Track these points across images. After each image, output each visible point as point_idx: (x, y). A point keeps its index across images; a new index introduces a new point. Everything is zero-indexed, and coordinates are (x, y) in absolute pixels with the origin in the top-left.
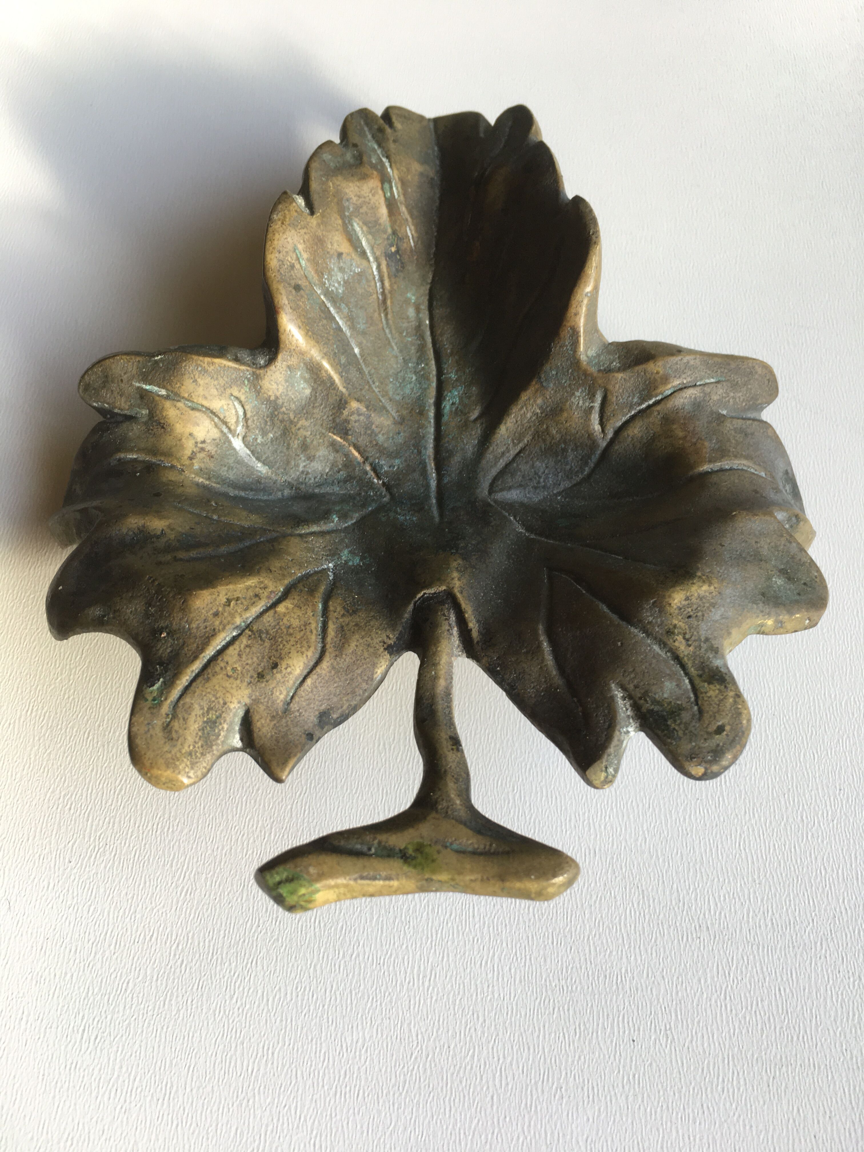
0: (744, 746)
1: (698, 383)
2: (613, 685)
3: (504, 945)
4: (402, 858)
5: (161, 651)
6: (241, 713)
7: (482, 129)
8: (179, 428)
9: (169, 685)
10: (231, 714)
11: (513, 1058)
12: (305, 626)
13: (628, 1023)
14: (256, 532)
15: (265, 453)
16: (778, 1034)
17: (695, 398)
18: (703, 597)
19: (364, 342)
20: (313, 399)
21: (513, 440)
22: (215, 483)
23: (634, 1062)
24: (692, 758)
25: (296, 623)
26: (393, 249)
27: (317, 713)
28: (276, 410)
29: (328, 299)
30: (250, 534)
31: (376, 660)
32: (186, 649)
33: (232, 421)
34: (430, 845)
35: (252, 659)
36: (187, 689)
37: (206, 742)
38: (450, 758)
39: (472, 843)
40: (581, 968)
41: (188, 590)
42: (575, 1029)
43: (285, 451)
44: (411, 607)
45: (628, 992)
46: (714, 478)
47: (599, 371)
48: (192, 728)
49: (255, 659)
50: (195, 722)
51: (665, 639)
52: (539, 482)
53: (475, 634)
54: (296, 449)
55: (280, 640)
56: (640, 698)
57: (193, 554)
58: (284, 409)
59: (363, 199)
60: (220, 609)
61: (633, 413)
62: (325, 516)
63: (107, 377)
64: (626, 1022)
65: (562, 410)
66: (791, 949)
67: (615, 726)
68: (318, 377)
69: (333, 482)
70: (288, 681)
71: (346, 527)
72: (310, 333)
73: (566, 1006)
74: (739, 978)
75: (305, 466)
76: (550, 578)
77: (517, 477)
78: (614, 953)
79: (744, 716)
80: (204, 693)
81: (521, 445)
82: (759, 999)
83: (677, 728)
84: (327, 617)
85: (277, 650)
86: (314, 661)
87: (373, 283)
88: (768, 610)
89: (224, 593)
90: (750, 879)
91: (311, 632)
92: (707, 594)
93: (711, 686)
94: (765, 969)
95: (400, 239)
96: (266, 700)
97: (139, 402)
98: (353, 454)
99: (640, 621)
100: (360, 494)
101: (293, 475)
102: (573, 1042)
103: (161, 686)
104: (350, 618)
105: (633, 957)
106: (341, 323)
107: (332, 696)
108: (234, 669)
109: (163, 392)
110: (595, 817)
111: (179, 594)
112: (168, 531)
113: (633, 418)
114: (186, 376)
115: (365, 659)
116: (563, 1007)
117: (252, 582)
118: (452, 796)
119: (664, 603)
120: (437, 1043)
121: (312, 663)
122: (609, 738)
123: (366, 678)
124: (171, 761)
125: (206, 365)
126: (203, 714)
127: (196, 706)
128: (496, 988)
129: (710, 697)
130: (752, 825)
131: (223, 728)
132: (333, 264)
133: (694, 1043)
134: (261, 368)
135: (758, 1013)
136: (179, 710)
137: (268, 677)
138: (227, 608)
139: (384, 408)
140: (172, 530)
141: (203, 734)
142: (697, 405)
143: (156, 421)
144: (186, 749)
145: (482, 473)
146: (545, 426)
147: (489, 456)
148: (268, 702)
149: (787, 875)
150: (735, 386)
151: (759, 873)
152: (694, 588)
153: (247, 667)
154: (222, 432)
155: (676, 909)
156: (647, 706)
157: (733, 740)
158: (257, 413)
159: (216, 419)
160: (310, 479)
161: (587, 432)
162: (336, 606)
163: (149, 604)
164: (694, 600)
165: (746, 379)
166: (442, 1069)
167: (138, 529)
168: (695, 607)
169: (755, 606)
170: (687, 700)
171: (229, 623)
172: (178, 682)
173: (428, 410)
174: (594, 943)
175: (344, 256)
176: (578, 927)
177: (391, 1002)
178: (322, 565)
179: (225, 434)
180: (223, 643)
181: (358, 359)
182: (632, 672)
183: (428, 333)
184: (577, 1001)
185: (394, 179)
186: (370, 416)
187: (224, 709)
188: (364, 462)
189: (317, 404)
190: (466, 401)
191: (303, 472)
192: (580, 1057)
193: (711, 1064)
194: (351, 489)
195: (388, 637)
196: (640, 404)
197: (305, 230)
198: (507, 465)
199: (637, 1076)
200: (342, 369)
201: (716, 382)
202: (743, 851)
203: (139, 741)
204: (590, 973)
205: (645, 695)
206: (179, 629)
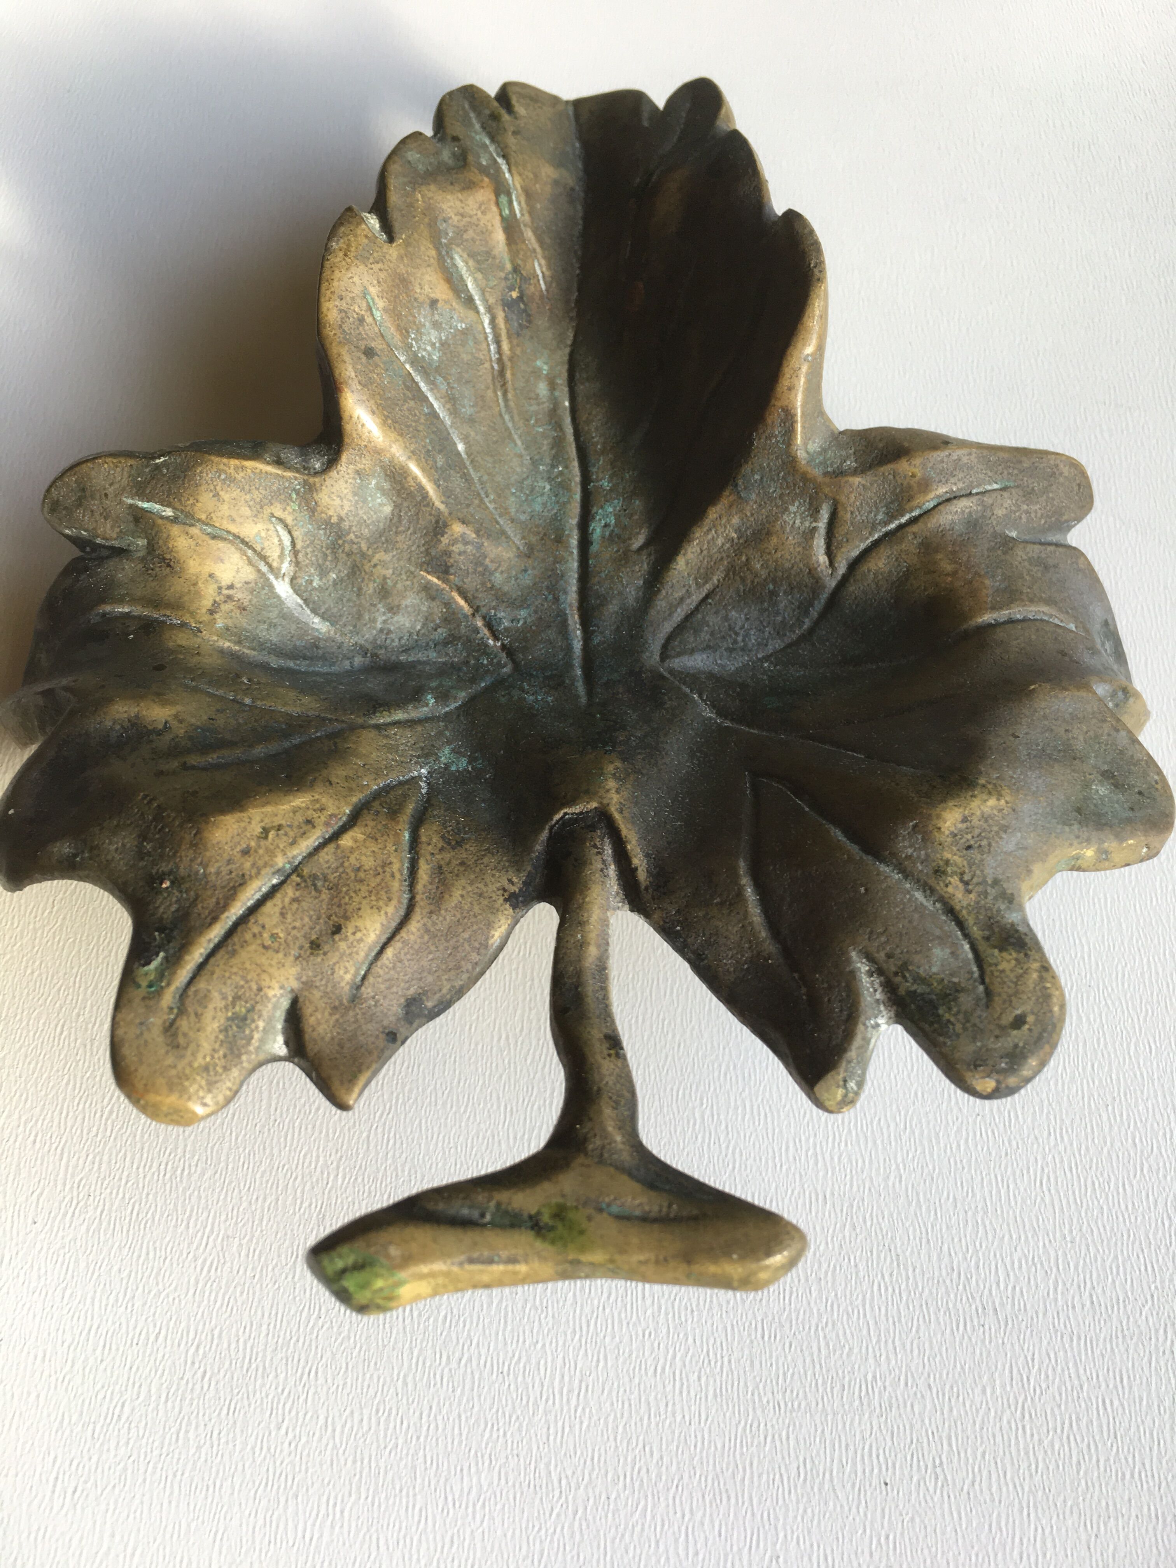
0: (1054, 1047)
1: (974, 491)
2: (853, 954)
3: (690, 1340)
4: (532, 1228)
5: (161, 910)
6: (285, 1004)
7: (645, 115)
8: (193, 566)
9: (173, 961)
10: (270, 1006)
11: (704, 1515)
12: (383, 867)
13: (878, 1457)
14: (310, 722)
15: (324, 603)
16: (1102, 1469)
17: (970, 513)
18: (989, 816)
19: (472, 434)
20: (395, 520)
21: (696, 579)
22: (249, 648)
23: (887, 1517)
24: (976, 1066)
25: (369, 862)
26: (515, 294)
27: (402, 1000)
28: (340, 538)
29: (416, 370)
30: (301, 726)
31: (492, 917)
32: (200, 906)
33: (273, 554)
34: (576, 1208)
35: (302, 919)
36: (201, 967)
37: (231, 1049)
38: (606, 1067)
39: (640, 1205)
40: (806, 1375)
41: (203, 815)
42: (798, 1468)
43: (355, 599)
44: (544, 835)
45: (878, 1410)
46: (1000, 634)
47: (826, 474)
48: (209, 1029)
49: (306, 919)
50: (214, 1018)
51: (932, 882)
52: (735, 642)
53: (642, 875)
54: (371, 596)
55: (344, 889)
56: (896, 974)
57: (212, 758)
58: (352, 536)
59: (468, 219)
60: (253, 844)
61: (876, 536)
62: (415, 696)
63: (83, 490)
64: (874, 1456)
65: (769, 533)
66: (1120, 1340)
67: (858, 1016)
68: (403, 487)
69: (428, 644)
70: (357, 953)
71: (446, 713)
72: (390, 421)
73: (784, 1434)
74: (1044, 1386)
75: (385, 622)
76: (755, 788)
77: (703, 635)
78: (856, 1351)
79: (1055, 1000)
80: (227, 974)
81: (708, 586)
82: (1074, 1418)
83: (952, 1019)
84: (417, 853)
85: (339, 906)
86: (398, 920)
87: (484, 346)
88: (1086, 834)
89: (258, 819)
90: (1058, 1235)
91: (393, 876)
92: (995, 812)
93: (1004, 954)
94: (1081, 1371)
95: (525, 279)
96: (323, 982)
97: (132, 526)
98: (456, 603)
99: (893, 854)
100: (468, 662)
101: (367, 635)
102: (796, 1486)
103: (162, 964)
104: (453, 853)
105: (883, 1357)
106: (436, 405)
107: (425, 974)
108: (274, 937)
109: (169, 512)
110: (824, 1144)
111: (190, 821)
112: (174, 724)
113: (876, 544)
114: (203, 488)
115: (475, 916)
116: (780, 1435)
117: (300, 800)
118: (610, 1129)
119: (930, 828)
120: (590, 1491)
121: (394, 925)
122: (848, 1035)
123: (477, 945)
124: (176, 1080)
125: (232, 471)
126: (226, 1007)
127: (215, 995)
128: (678, 1407)
129: (1003, 971)
130: (1060, 1153)
131: (257, 1027)
132: (423, 317)
133: (977, 1486)
134: (316, 473)
135: (1072, 1438)
136: (188, 1002)
137: (326, 948)
138: (263, 843)
139: (503, 533)
140: (181, 722)
141: (227, 1037)
142: (973, 524)
143: (158, 556)
144: (199, 1061)
145: (651, 629)
146: (744, 558)
147: (661, 604)
148: (326, 985)
149: (1112, 1228)
150: (1029, 495)
151: (1071, 1227)
152: (975, 804)
153: (295, 932)
154: (259, 571)
155: (948, 1282)
156: (906, 986)
157: (1040, 1038)
158: (312, 542)
159: (250, 553)
160: (393, 641)
161: (807, 565)
162: (430, 834)
163: (143, 837)
164: (975, 821)
165: (1046, 483)
166: (598, 1531)
167: (129, 721)
168: (977, 832)
169: (1067, 829)
170: (969, 976)
171: (266, 865)
172: (187, 958)
173: (569, 536)
174: (825, 1337)
175: (439, 305)
176: (802, 1312)
177: (520, 1430)
178: (410, 771)
179: (264, 574)
180: (258, 896)
181: (462, 460)
182: (882, 934)
183: (568, 420)
184: (801, 1426)
185: (516, 190)
186: (482, 545)
187: (258, 998)
188: (473, 615)
189: (401, 529)
190: (626, 521)
191: (381, 630)
192: (805, 1511)
193: (1004, 1516)
194: (455, 655)
195: (510, 881)
196: (886, 524)
197: (380, 265)
198: (688, 617)
199: (891, 1537)
200: (439, 475)
201: (1001, 489)
202: (1046, 1193)
203: (127, 1051)
204: (820, 1382)
205: (904, 967)
206: (189, 876)
